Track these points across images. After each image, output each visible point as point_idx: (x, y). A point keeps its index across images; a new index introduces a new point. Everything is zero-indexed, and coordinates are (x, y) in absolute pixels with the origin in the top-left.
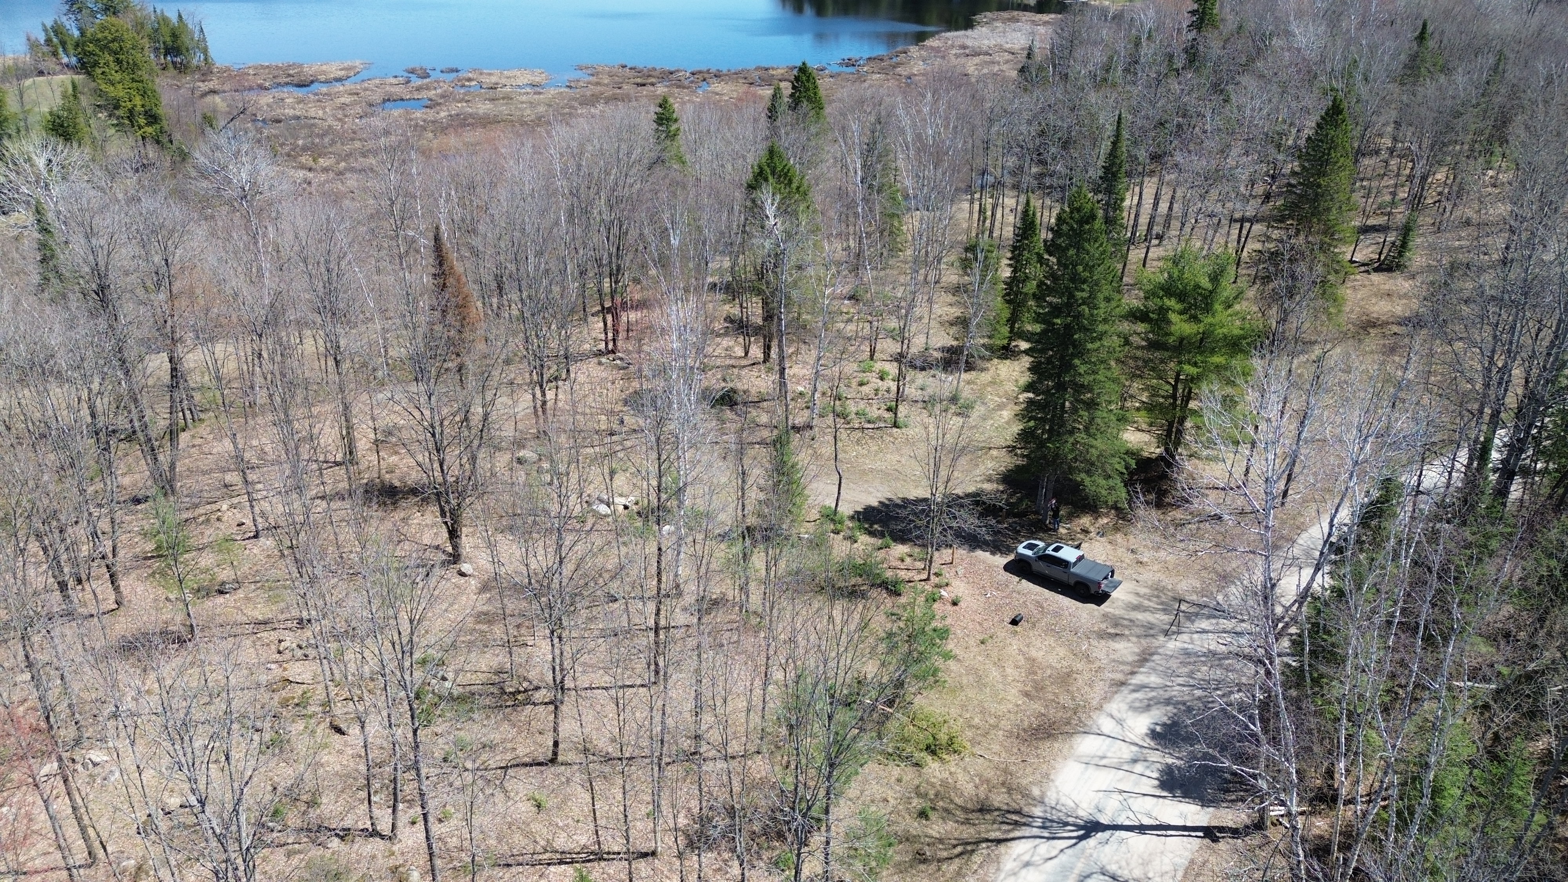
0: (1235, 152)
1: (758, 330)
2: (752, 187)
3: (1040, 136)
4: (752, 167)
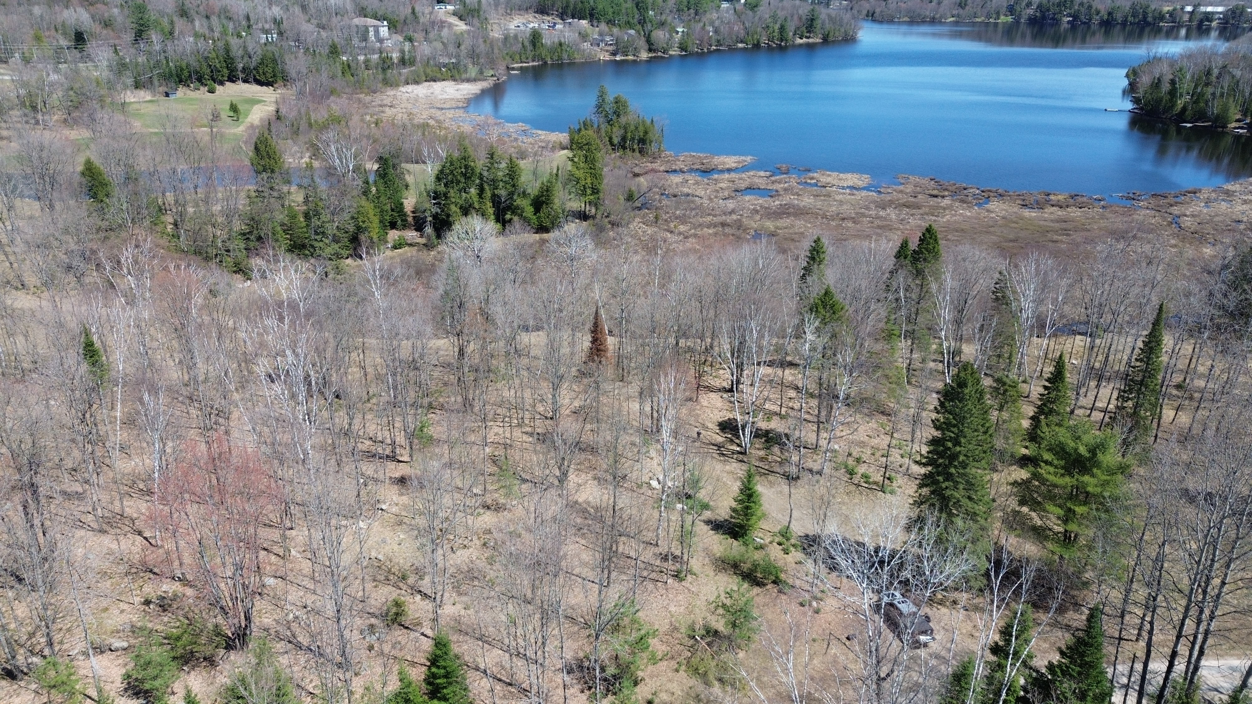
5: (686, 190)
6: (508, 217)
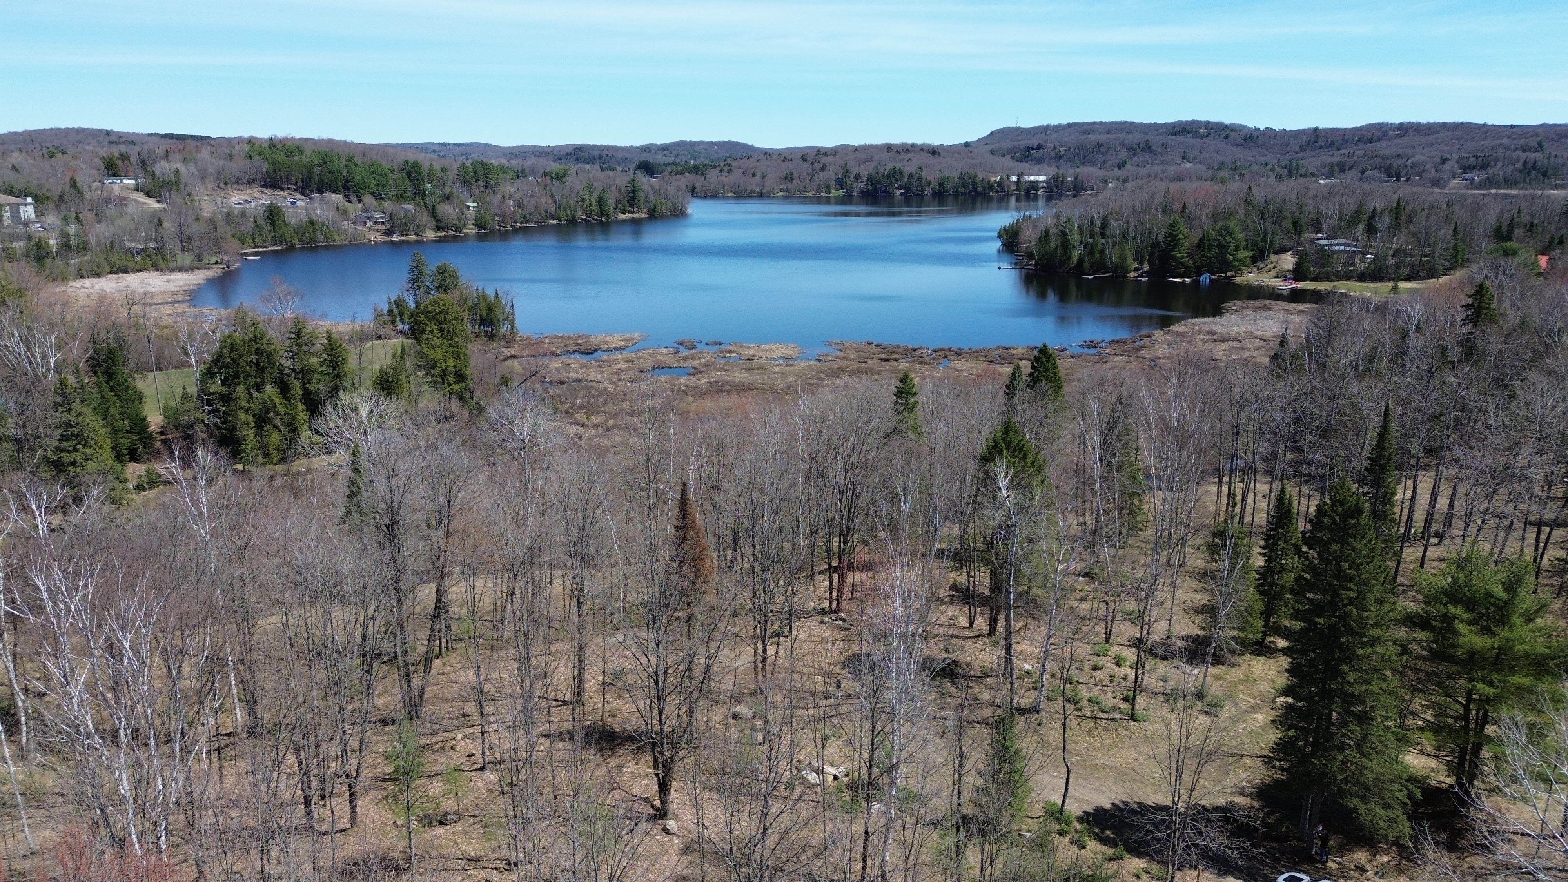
0: (1526, 450)
1: (984, 601)
2: (986, 459)
3: (1295, 423)
4: (987, 440)
5: (573, 375)
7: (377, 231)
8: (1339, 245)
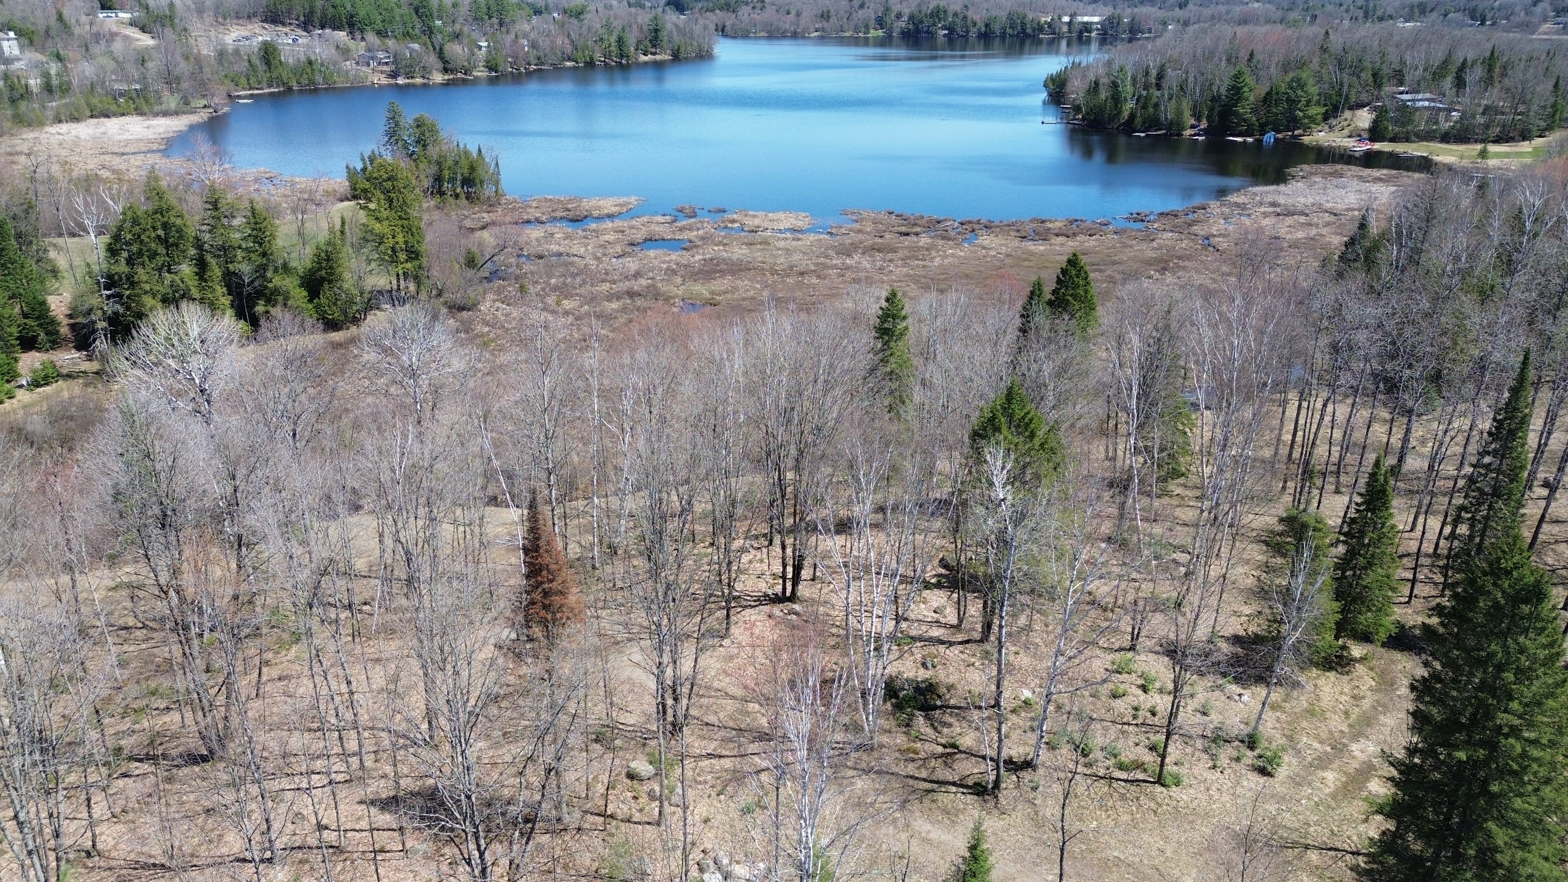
2: (977, 435)
5: (554, 248)
6: (260, 308)
7: (382, 72)
8: (1423, 101)
